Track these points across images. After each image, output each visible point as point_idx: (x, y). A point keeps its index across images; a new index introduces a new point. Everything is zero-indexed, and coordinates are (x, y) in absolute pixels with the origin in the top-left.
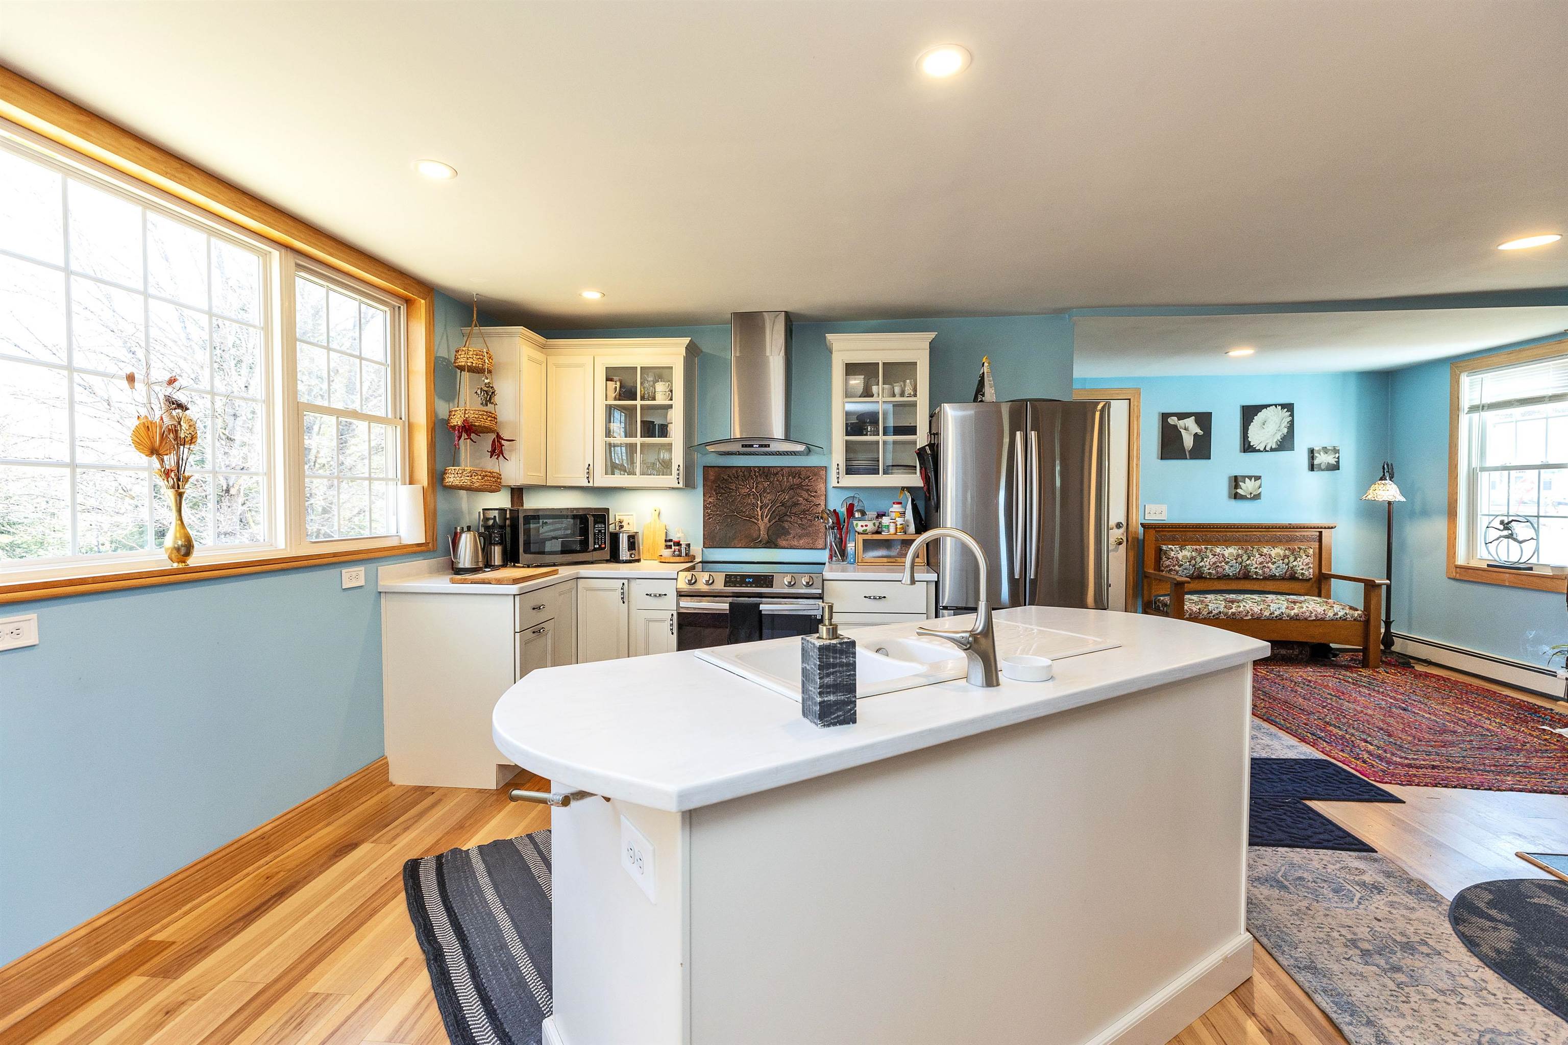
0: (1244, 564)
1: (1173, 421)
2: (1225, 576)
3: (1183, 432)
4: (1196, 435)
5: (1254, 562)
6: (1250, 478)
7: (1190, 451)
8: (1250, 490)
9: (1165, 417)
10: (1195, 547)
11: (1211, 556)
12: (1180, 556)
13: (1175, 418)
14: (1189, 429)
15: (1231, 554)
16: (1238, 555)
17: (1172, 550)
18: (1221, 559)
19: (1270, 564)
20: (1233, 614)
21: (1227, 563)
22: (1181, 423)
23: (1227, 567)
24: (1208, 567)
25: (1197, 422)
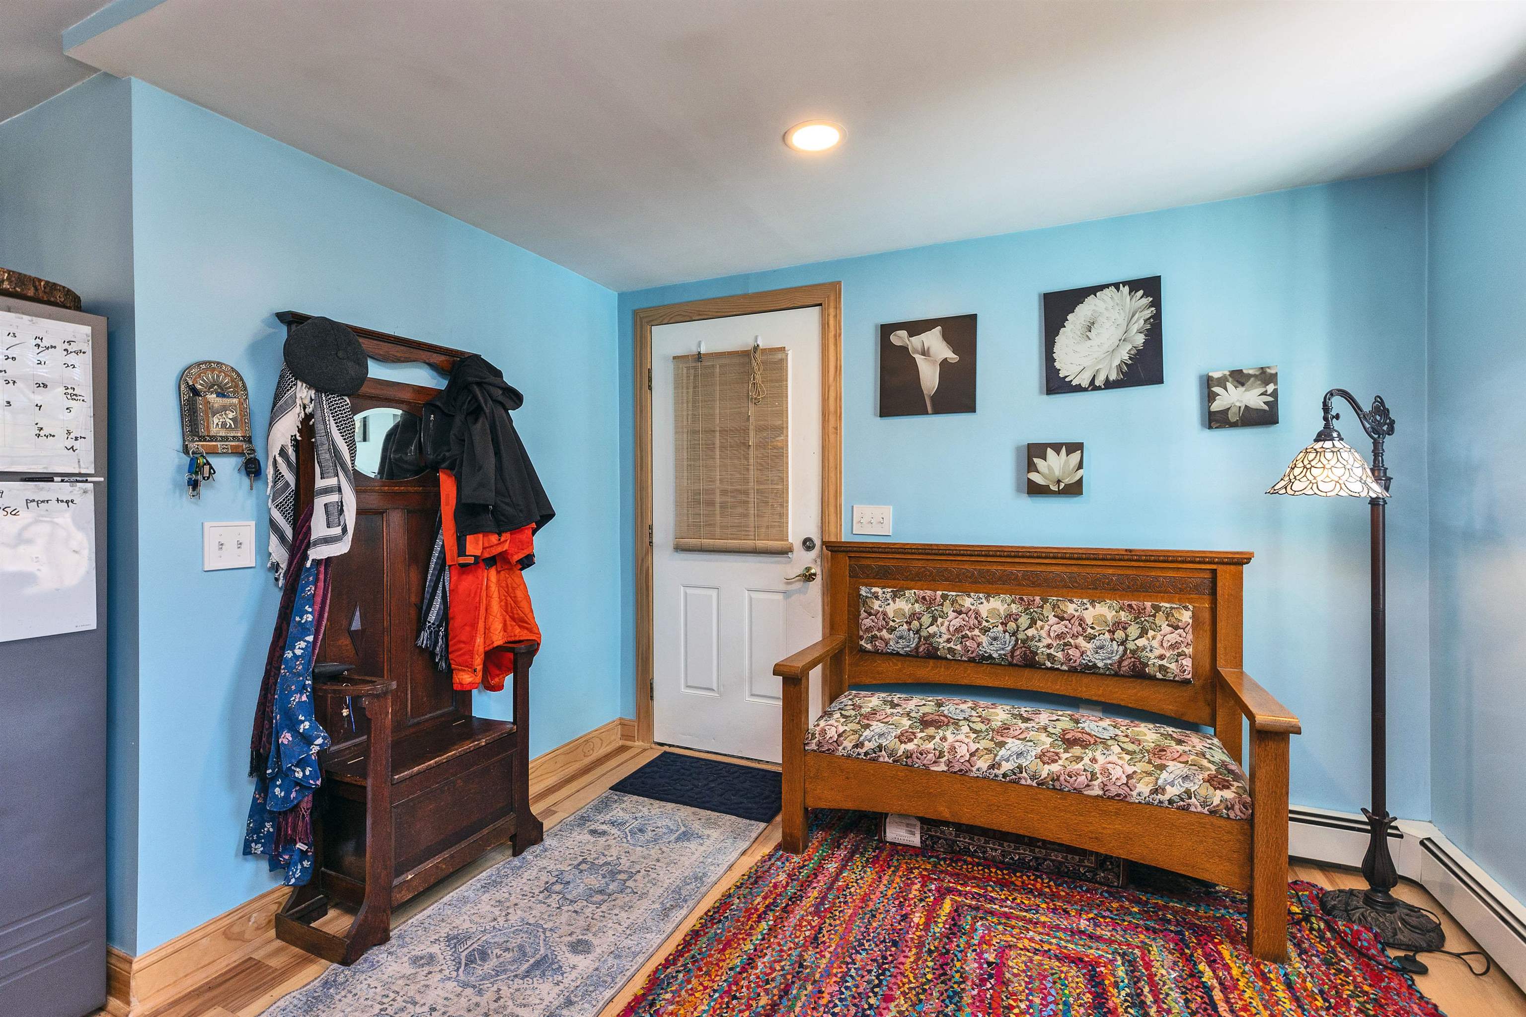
0: (1021, 636)
1: (899, 338)
2: (983, 658)
3: (919, 358)
4: (944, 363)
5: (1043, 633)
6: (1057, 447)
7: (933, 398)
8: (1057, 473)
9: (886, 330)
10: (921, 593)
11: (952, 615)
12: (890, 610)
13: (903, 333)
14: (932, 351)
15: (993, 612)
16: (1009, 616)
17: (877, 598)
18: (973, 621)
19: (1080, 641)
20: (908, 755)
21: (985, 631)
22: (916, 342)
23: (984, 640)
24: (945, 637)
25: (946, 337)
